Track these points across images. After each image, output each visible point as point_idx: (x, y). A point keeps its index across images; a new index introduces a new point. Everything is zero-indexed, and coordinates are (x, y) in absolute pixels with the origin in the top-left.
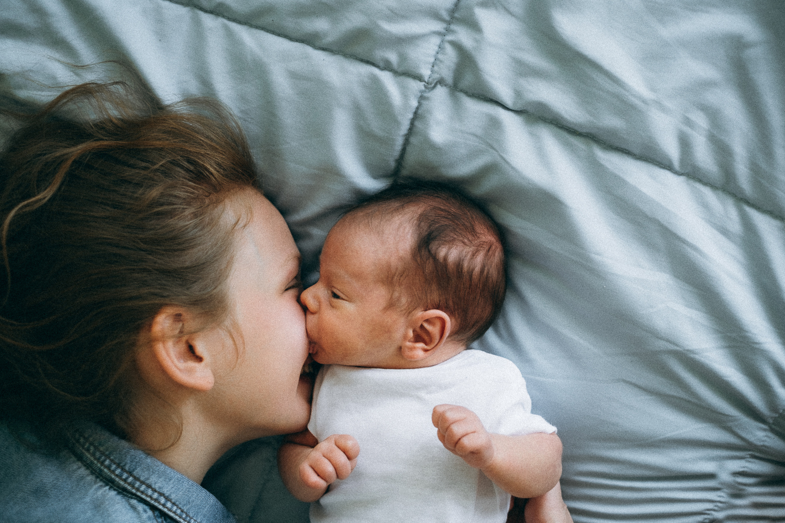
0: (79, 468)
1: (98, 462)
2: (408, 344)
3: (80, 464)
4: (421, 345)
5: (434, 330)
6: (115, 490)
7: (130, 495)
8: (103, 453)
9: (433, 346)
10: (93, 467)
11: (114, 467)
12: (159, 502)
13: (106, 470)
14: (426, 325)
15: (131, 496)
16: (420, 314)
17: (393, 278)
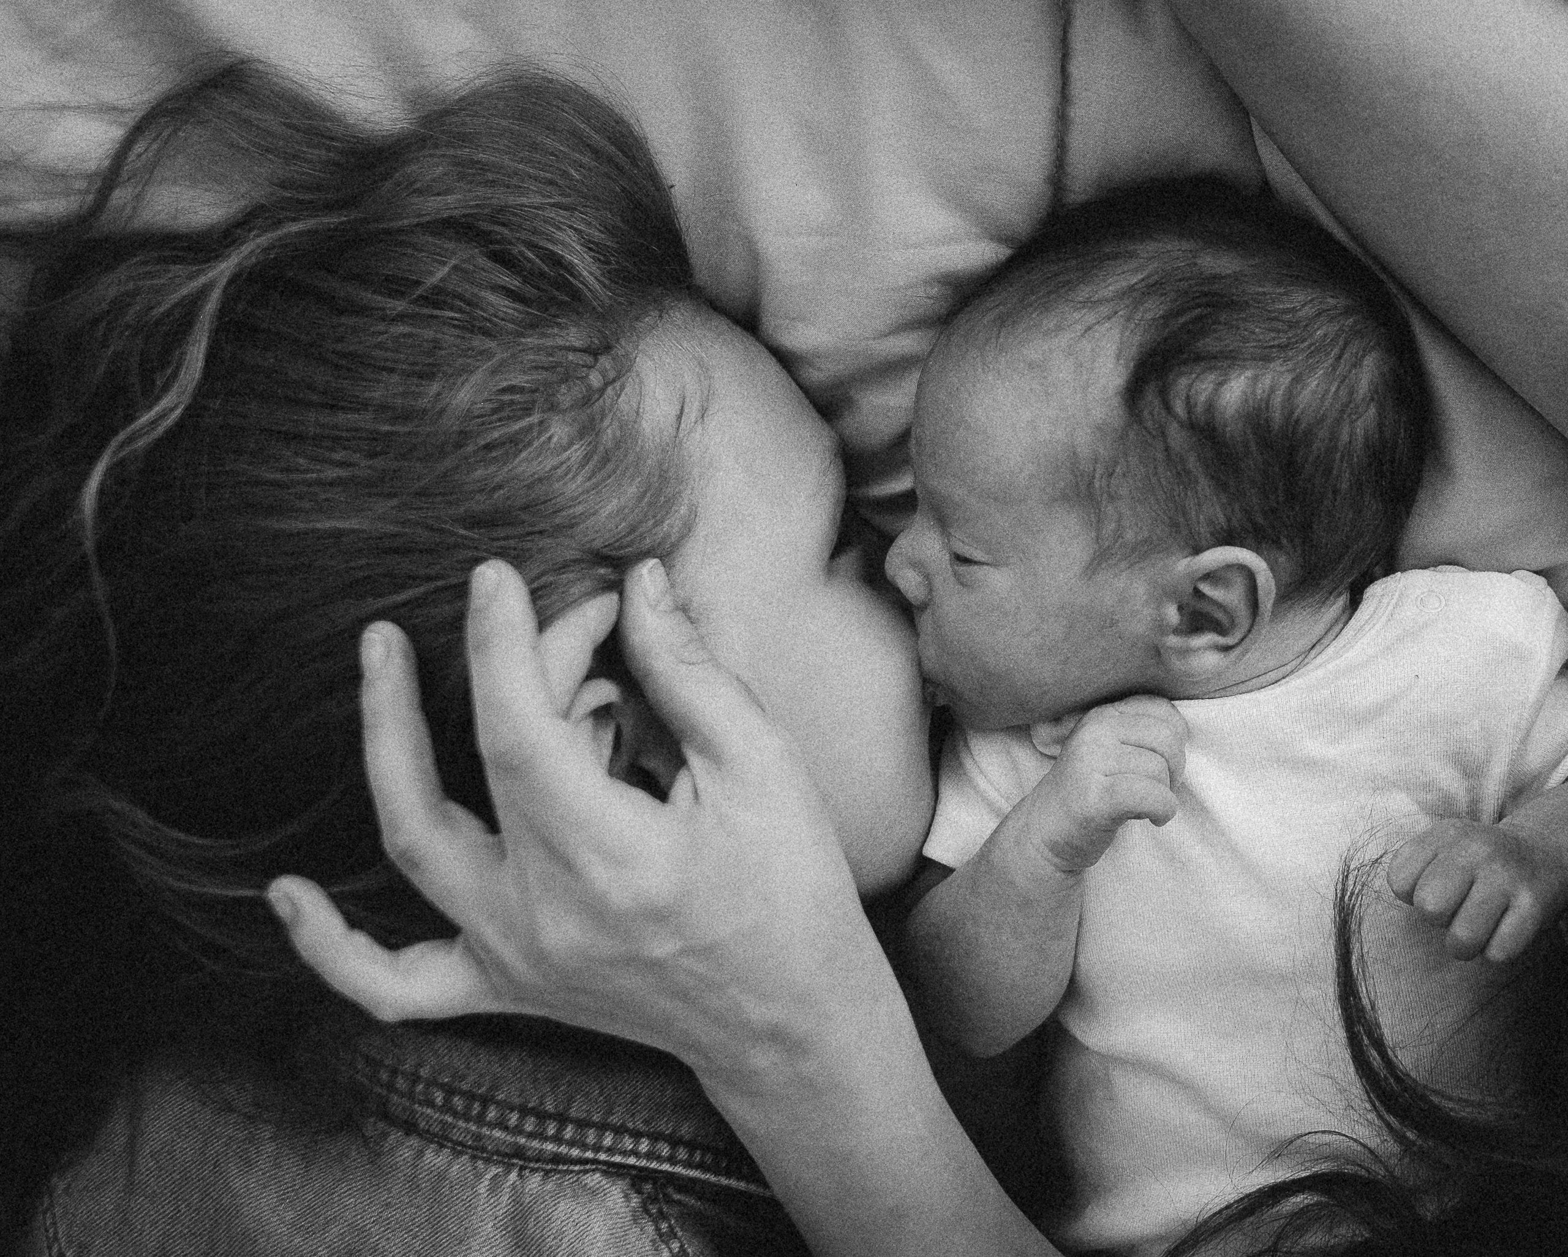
0: (420, 1154)
1: (468, 1120)
2: (1173, 641)
3: (414, 1141)
4: (1208, 638)
5: (1231, 596)
6: (533, 1170)
7: (577, 1168)
8: (470, 1096)
9: (1238, 635)
10: (455, 1138)
11: (513, 1119)
12: (659, 1158)
13: (497, 1133)
14: (1206, 588)
15: (582, 1168)
16: (1184, 566)
17: (1090, 484)
